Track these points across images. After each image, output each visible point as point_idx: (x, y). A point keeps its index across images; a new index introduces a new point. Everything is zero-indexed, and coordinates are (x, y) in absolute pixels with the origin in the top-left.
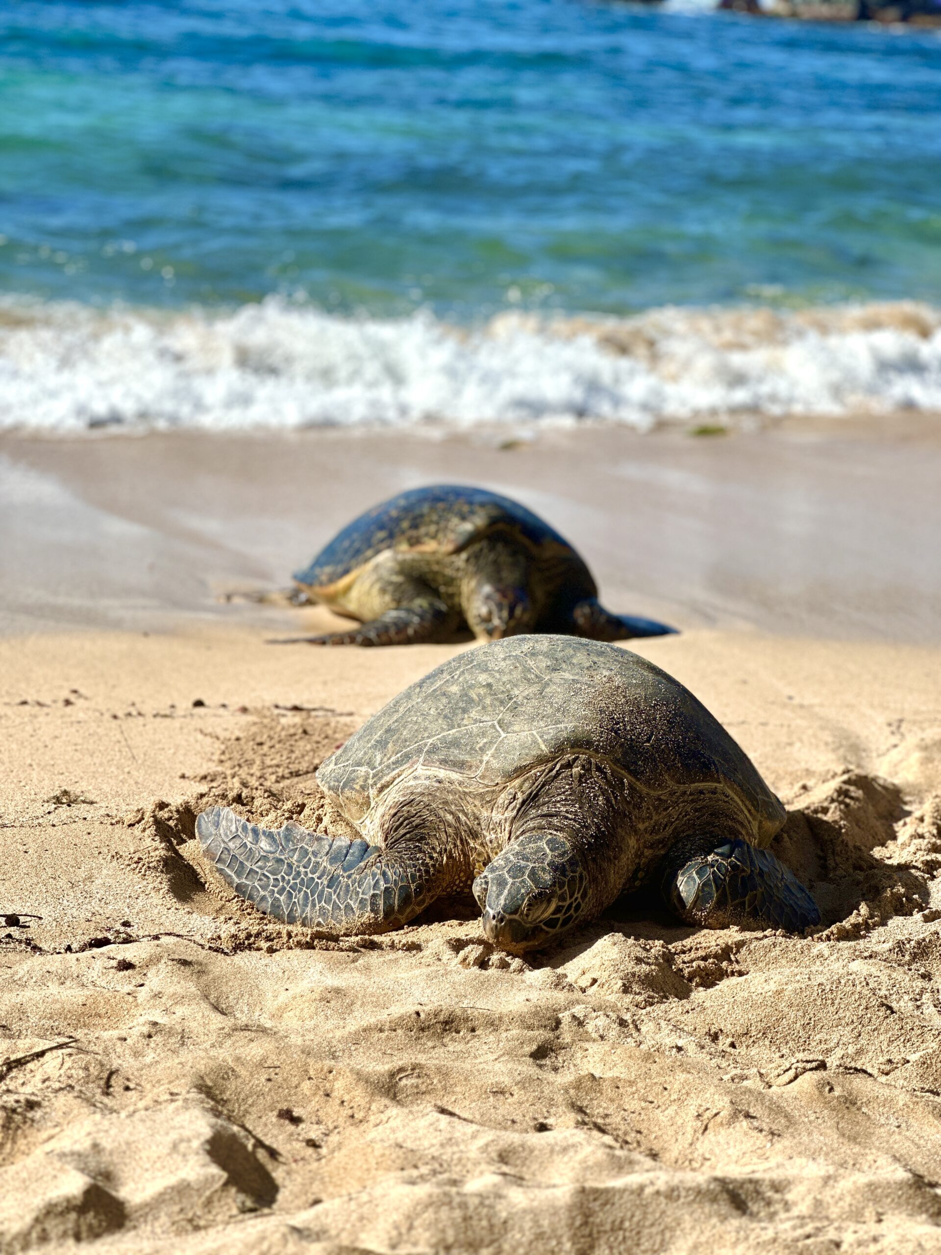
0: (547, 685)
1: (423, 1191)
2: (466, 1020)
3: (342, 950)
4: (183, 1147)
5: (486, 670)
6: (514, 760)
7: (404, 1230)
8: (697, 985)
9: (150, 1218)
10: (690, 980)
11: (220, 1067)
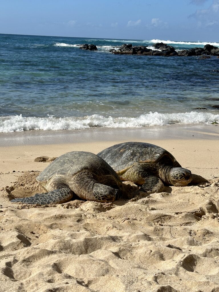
0: (79, 158)
1: (57, 240)
2: (65, 216)
3: (41, 207)
4: (13, 237)
5: (67, 157)
6: (74, 172)
7: (54, 247)
8: (107, 210)
9: (7, 248)
10: (106, 209)
11: (19, 225)
